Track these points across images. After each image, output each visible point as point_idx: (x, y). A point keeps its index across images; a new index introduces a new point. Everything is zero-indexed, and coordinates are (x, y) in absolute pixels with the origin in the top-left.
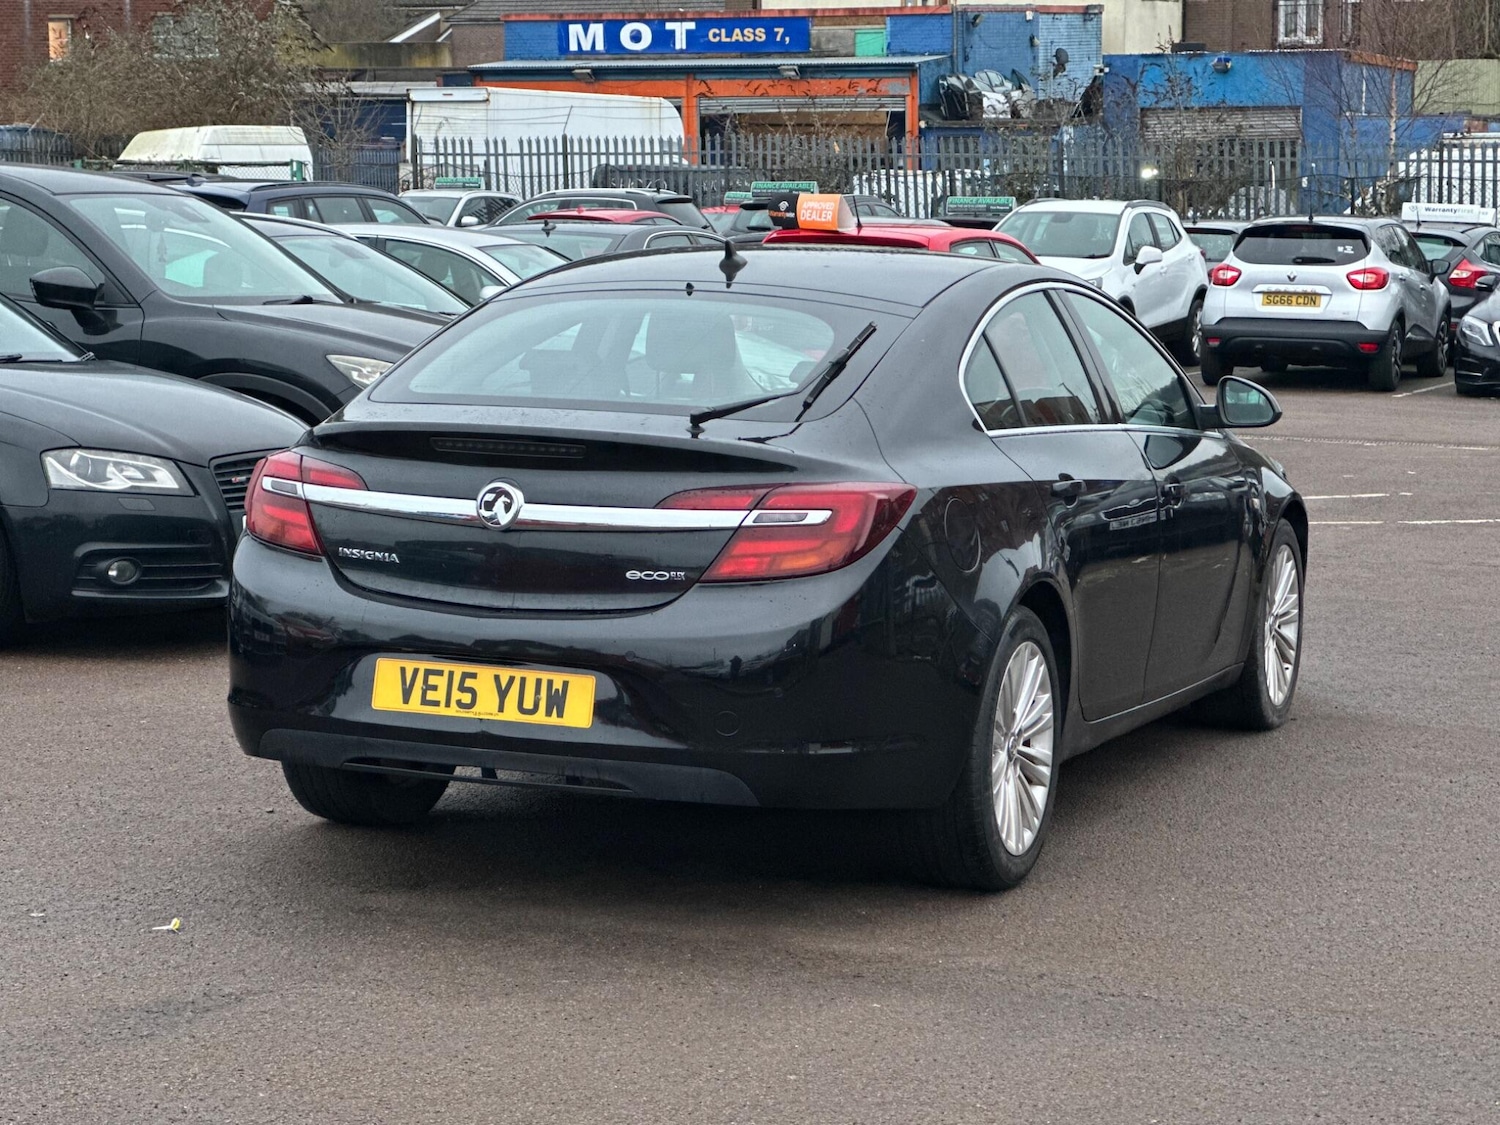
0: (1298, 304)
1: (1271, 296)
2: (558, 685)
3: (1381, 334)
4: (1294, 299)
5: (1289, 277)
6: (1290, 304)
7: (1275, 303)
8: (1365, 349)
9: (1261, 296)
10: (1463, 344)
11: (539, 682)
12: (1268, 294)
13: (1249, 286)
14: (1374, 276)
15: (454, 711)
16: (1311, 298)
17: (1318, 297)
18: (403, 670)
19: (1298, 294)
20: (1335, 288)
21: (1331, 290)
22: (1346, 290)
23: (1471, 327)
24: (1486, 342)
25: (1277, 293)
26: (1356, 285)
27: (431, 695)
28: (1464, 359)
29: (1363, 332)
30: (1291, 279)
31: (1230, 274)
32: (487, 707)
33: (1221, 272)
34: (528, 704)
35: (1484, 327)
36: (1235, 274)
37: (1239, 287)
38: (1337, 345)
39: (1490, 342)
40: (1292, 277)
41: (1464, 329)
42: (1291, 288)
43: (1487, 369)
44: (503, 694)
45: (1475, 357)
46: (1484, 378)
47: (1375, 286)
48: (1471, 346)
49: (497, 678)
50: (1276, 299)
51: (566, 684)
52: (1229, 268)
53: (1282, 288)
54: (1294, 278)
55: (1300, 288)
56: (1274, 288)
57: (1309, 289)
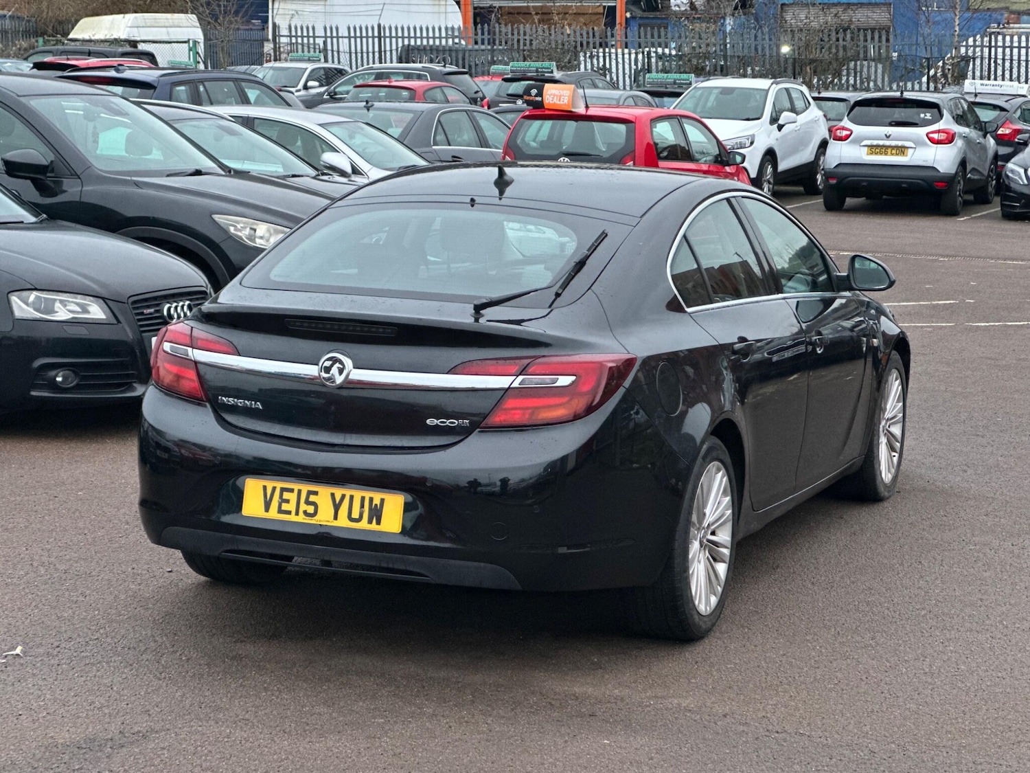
2: (377, 501)
5: (886, 135)
11: (363, 499)
15: (301, 518)
18: (265, 488)
27: (285, 507)
32: (325, 517)
34: (355, 515)
40: (888, 135)
44: (337, 507)
49: (333, 495)
51: (382, 501)
54: (890, 135)
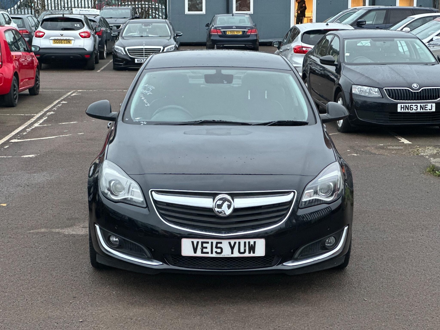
0: (65, 43)
1: (56, 41)
3: (91, 52)
4: (63, 41)
5: (61, 35)
6: (62, 43)
7: (57, 43)
8: (86, 57)
9: (52, 41)
10: (115, 54)
12: (55, 40)
13: (48, 37)
14: (87, 34)
16: (69, 41)
17: (70, 41)
19: (64, 40)
20: (76, 38)
21: (74, 38)
22: (79, 38)
23: (117, 49)
24: (123, 53)
25: (57, 40)
26: (82, 36)
28: (116, 59)
29: (86, 51)
30: (62, 35)
31: (41, 34)
33: (38, 33)
35: (122, 49)
36: (43, 34)
37: (44, 38)
38: (78, 56)
39: (125, 53)
40: (62, 34)
41: (115, 50)
42: (62, 38)
43: (124, 62)
45: (119, 58)
46: (124, 65)
47: (87, 37)
48: (118, 55)
50: (57, 41)
52: (40, 32)
53: (59, 38)
54: (63, 35)
55: (65, 38)
56: (56, 38)
57: (68, 38)
